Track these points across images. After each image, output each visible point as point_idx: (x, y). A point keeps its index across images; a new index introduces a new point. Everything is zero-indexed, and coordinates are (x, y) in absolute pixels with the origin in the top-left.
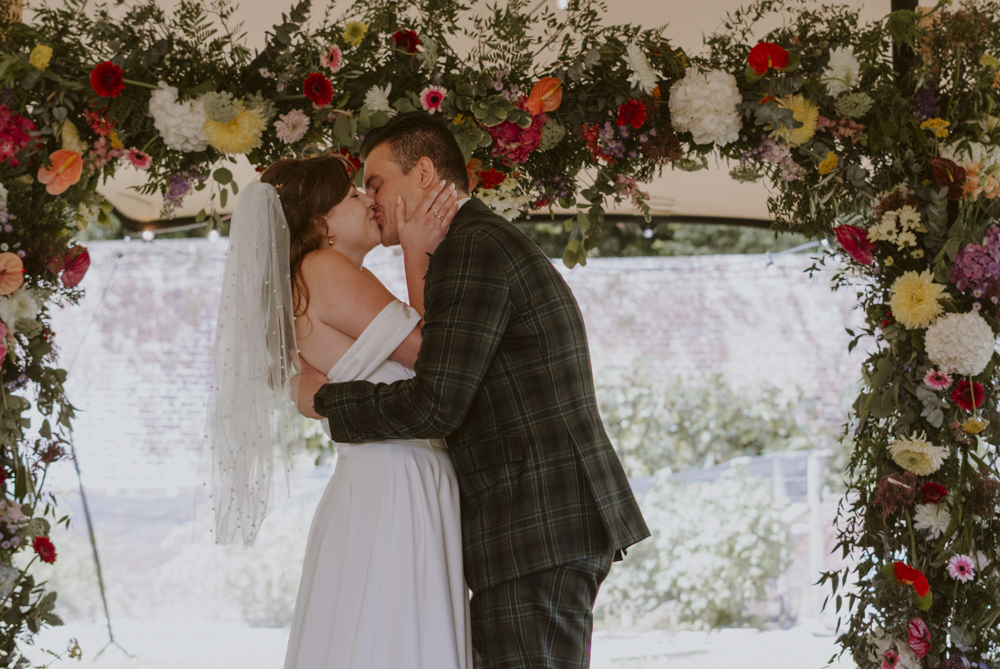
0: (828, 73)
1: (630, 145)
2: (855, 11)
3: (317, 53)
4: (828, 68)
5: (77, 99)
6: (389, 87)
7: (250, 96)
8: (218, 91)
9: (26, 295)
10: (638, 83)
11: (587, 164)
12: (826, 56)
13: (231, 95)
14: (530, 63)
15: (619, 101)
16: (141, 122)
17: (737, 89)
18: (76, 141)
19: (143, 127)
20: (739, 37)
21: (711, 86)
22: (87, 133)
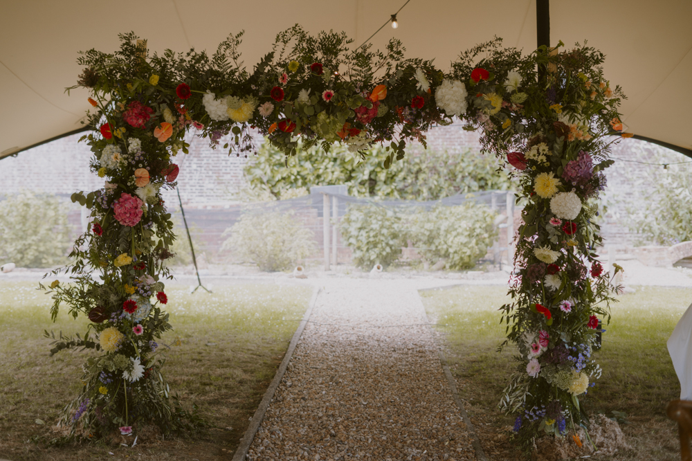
0: (507, 82)
1: (418, 116)
2: (519, 51)
3: (276, 76)
4: (507, 79)
5: (170, 98)
6: (310, 90)
7: (247, 96)
8: (233, 96)
9: (150, 186)
10: (421, 87)
11: (398, 123)
12: (506, 74)
13: (238, 98)
14: (372, 77)
15: (412, 96)
16: (199, 108)
17: (465, 90)
18: (170, 117)
19: (200, 110)
20: (466, 64)
21: (454, 89)
22: (175, 112)
